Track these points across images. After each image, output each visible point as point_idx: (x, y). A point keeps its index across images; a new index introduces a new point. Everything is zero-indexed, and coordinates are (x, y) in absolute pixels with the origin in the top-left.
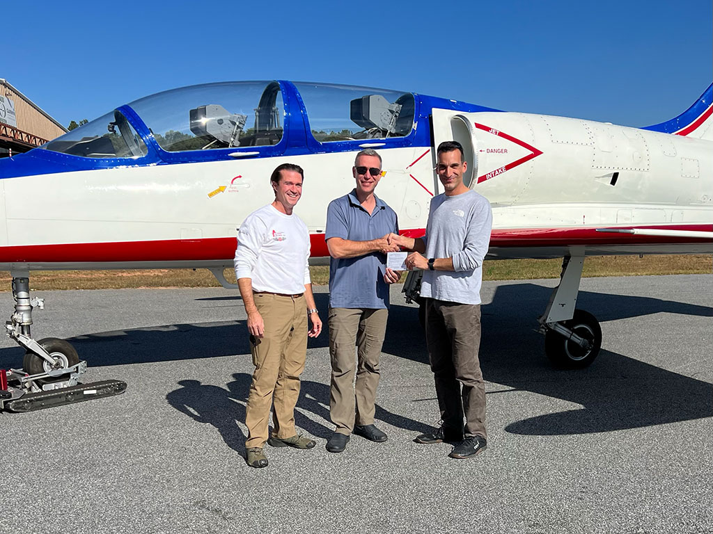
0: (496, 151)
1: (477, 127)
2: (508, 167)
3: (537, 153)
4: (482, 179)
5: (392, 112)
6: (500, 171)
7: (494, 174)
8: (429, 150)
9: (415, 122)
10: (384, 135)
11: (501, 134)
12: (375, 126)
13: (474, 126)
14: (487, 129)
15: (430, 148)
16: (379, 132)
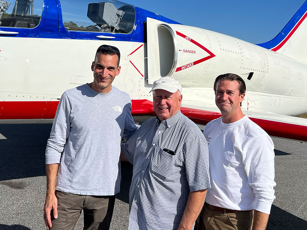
0: (189, 52)
1: (177, 34)
2: (195, 63)
3: (212, 55)
4: (179, 69)
5: (118, 15)
6: (190, 65)
7: (186, 67)
8: (142, 45)
9: (135, 25)
10: (112, 31)
11: (192, 41)
12: (106, 23)
13: (175, 33)
14: (184, 36)
15: (143, 43)
16: (109, 28)
